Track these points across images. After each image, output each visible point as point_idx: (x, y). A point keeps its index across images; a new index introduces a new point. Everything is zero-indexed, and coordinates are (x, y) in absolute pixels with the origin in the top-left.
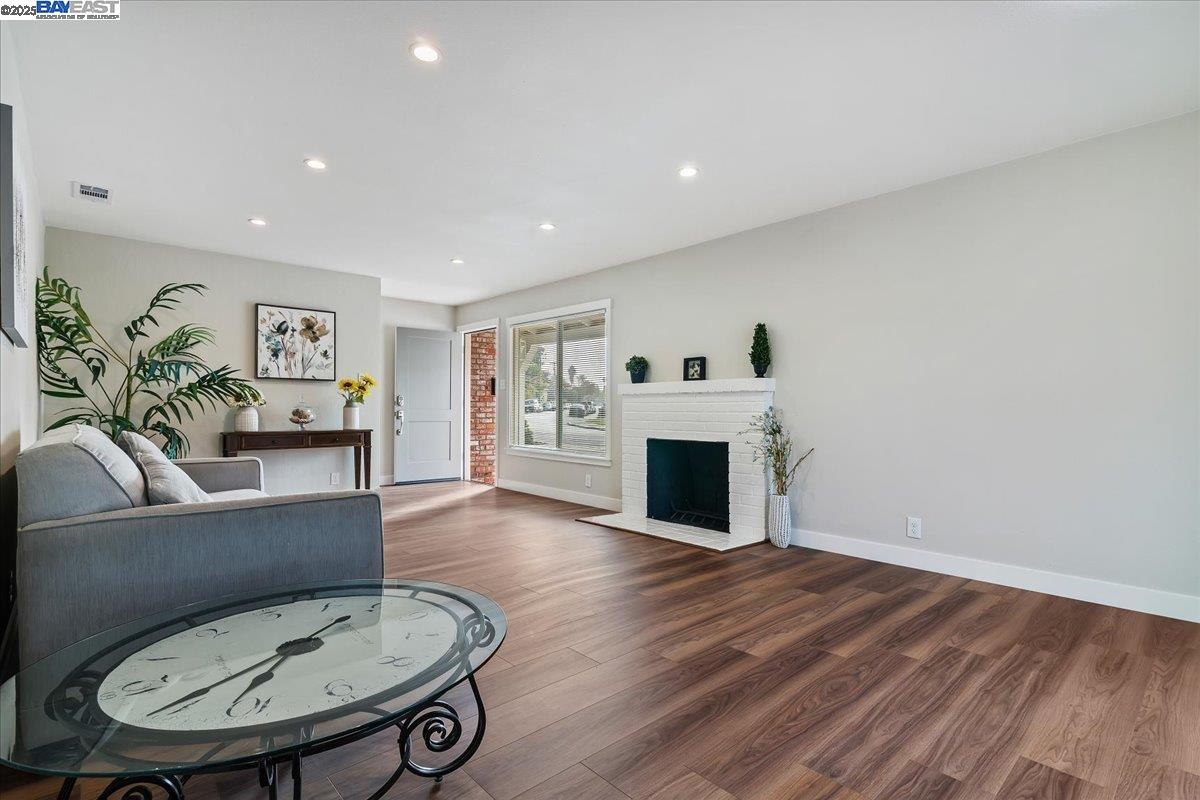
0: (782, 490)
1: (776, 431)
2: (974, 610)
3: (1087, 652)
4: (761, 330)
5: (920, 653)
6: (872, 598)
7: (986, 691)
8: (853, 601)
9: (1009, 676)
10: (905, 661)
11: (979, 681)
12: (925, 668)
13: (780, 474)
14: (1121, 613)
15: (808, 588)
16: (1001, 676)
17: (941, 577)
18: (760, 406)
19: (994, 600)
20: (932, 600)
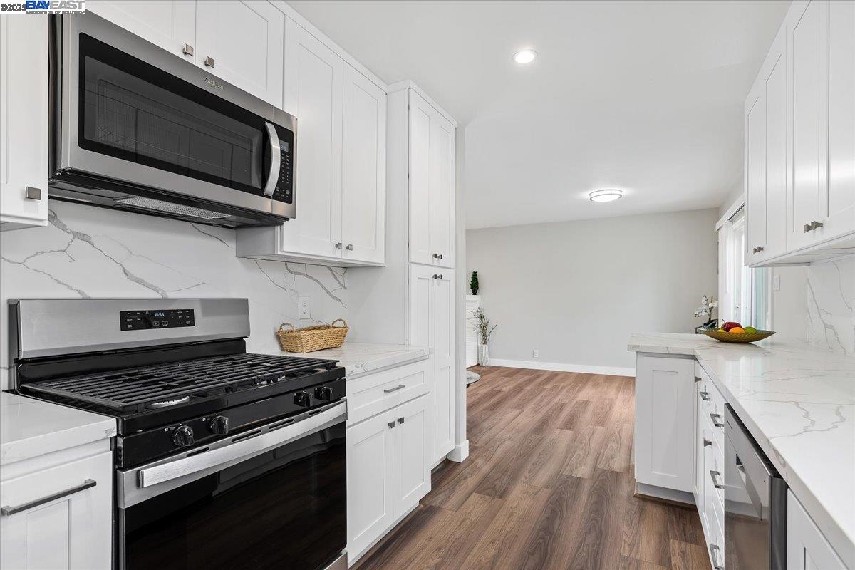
0: (485, 343)
1: (482, 318)
2: (558, 378)
3: (590, 383)
4: (475, 274)
5: (548, 386)
6: (527, 377)
7: (567, 391)
8: (521, 379)
9: (573, 388)
10: (545, 389)
11: (565, 391)
12: (550, 389)
13: (484, 336)
14: (598, 375)
15: (506, 376)
16: (570, 389)
17: (545, 371)
18: (475, 307)
19: (564, 375)
20: (545, 377)
